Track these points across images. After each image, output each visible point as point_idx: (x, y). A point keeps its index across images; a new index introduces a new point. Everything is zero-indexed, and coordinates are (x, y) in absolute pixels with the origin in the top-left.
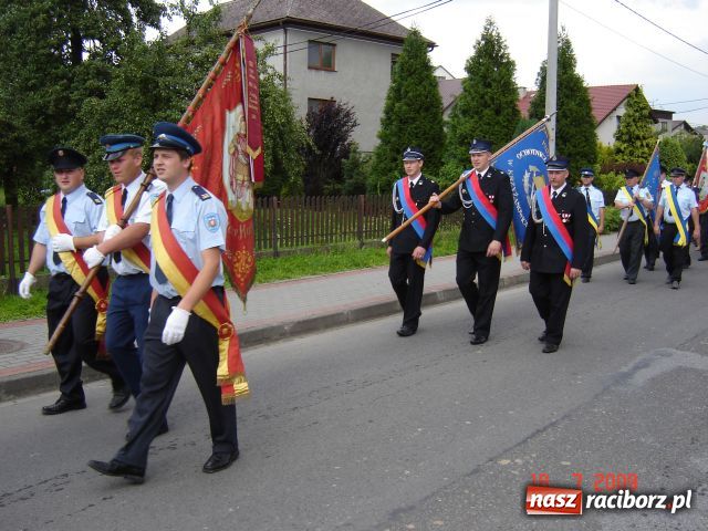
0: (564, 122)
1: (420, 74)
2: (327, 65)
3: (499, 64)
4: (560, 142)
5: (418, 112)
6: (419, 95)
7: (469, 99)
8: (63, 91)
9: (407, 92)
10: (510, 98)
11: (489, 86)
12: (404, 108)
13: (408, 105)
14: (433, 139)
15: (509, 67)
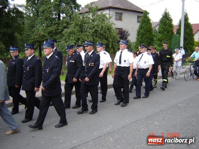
0: (185, 35)
1: (147, 22)
2: (120, 19)
3: (168, 20)
4: (185, 40)
5: (147, 32)
6: (147, 28)
7: (160, 29)
8: (57, 27)
9: (144, 27)
10: (171, 29)
11: (166, 25)
12: (143, 31)
13: (144, 30)
14: (151, 39)
15: (171, 20)
